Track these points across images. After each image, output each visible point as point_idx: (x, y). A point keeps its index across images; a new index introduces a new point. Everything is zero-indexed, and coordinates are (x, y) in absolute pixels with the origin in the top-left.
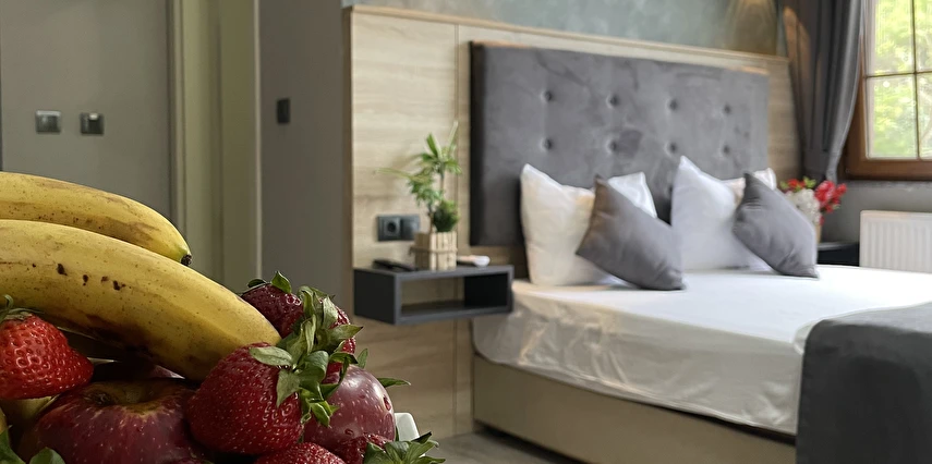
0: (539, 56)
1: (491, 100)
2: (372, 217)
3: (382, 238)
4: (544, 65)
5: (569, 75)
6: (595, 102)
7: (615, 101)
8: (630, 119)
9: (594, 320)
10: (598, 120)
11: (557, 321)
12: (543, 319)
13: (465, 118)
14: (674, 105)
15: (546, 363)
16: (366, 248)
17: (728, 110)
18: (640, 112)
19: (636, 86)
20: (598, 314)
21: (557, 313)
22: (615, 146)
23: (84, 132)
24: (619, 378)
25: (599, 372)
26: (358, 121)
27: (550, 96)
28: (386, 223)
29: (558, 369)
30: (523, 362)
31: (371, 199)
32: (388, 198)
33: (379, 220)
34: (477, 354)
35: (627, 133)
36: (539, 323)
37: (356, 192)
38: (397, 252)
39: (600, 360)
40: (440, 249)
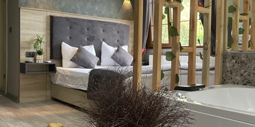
0: (67, 19)
1: (54, 28)
2: (25, 52)
3: (27, 57)
4: (68, 21)
5: (75, 23)
6: (82, 29)
7: (88, 29)
8: (92, 33)
9: (67, 73)
10: (83, 33)
11: (62, 73)
12: (60, 73)
13: (49, 32)
14: (103, 31)
15: (60, 83)
16: (23, 58)
17: (118, 32)
18: (94, 32)
19: (93, 26)
20: (68, 72)
21: (62, 72)
22: (88, 39)
24: (70, 84)
25: (67, 83)
26: (22, 31)
27: (70, 28)
28: (28, 53)
29: (62, 84)
30: (57, 83)
31: (25, 48)
32: (29, 48)
33: (27, 52)
34: (52, 83)
35: (91, 36)
36: (59, 74)
37: (21, 46)
38: (31, 59)
39: (68, 81)
40: (39, 59)
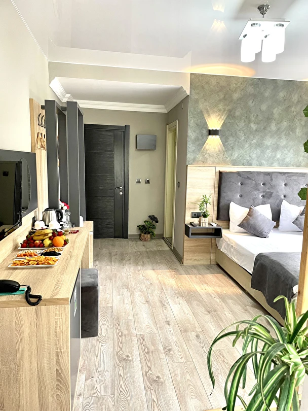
1: (223, 185)
3: (192, 217)
4: (240, 175)
5: (248, 178)
10: (258, 190)
13: (217, 190)
15: (225, 252)
16: (188, 219)
17: (307, 185)
18: (273, 187)
20: (233, 242)
22: (263, 196)
23: (146, 183)
24: (235, 258)
25: (232, 255)
26: (188, 191)
27: (242, 184)
30: (222, 250)
31: (190, 208)
32: (194, 208)
33: (192, 213)
34: (217, 246)
35: (267, 193)
36: (225, 241)
37: (186, 207)
38: (196, 221)
40: (204, 222)
